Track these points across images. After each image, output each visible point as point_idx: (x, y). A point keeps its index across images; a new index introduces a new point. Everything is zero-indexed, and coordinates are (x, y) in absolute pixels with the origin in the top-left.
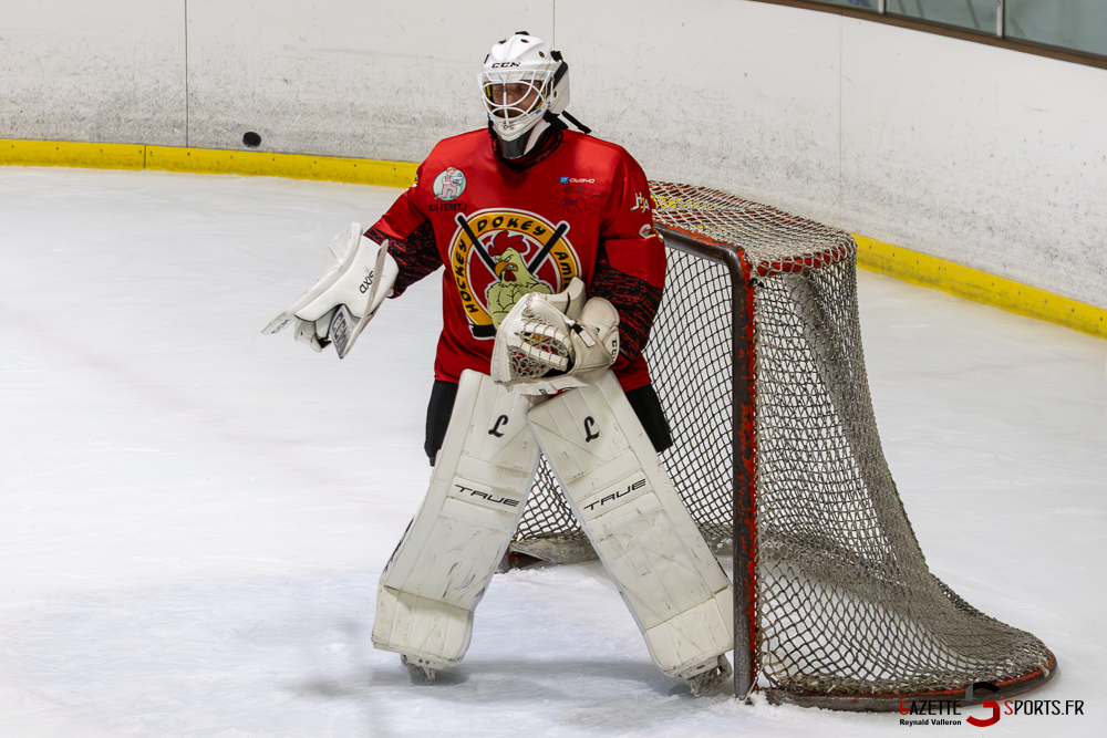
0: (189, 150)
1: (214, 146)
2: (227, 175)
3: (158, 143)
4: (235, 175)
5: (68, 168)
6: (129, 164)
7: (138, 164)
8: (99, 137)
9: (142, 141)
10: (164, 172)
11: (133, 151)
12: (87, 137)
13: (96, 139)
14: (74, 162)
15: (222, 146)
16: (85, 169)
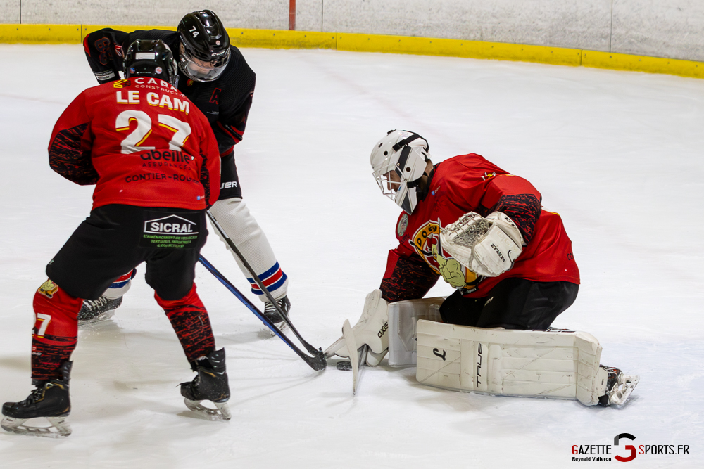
0: (611, 54)
1: (628, 52)
2: (636, 72)
3: (591, 48)
4: (642, 73)
5: (528, 63)
6: (570, 62)
7: (576, 62)
8: (551, 43)
9: (579, 47)
10: (593, 68)
11: (573, 53)
12: (543, 42)
13: (548, 44)
14: (533, 59)
15: (634, 52)
16: (540, 64)
